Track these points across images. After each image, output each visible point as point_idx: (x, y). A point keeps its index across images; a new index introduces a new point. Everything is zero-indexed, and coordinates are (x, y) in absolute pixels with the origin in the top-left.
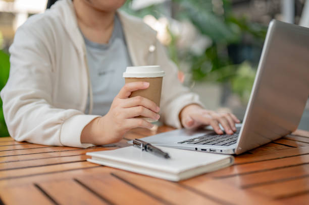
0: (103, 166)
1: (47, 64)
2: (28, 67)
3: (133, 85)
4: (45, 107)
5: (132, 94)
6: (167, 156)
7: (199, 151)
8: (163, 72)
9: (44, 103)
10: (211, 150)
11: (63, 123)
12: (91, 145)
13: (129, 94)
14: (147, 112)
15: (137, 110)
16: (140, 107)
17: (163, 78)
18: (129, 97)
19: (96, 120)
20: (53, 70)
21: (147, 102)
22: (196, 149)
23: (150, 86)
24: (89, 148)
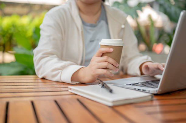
0: (76, 94)
1: (60, 35)
2: (49, 36)
3: (104, 50)
4: (56, 60)
5: (103, 55)
6: (111, 91)
7: (137, 90)
8: (123, 43)
9: (55, 57)
10: (143, 90)
11: (63, 69)
12: (78, 83)
13: (101, 54)
14: (110, 66)
15: (105, 64)
16: (107, 63)
17: (123, 47)
18: (101, 56)
19: (82, 69)
20: (63, 39)
21: (111, 60)
22: (135, 89)
23: (113, 51)
24: (76, 84)
